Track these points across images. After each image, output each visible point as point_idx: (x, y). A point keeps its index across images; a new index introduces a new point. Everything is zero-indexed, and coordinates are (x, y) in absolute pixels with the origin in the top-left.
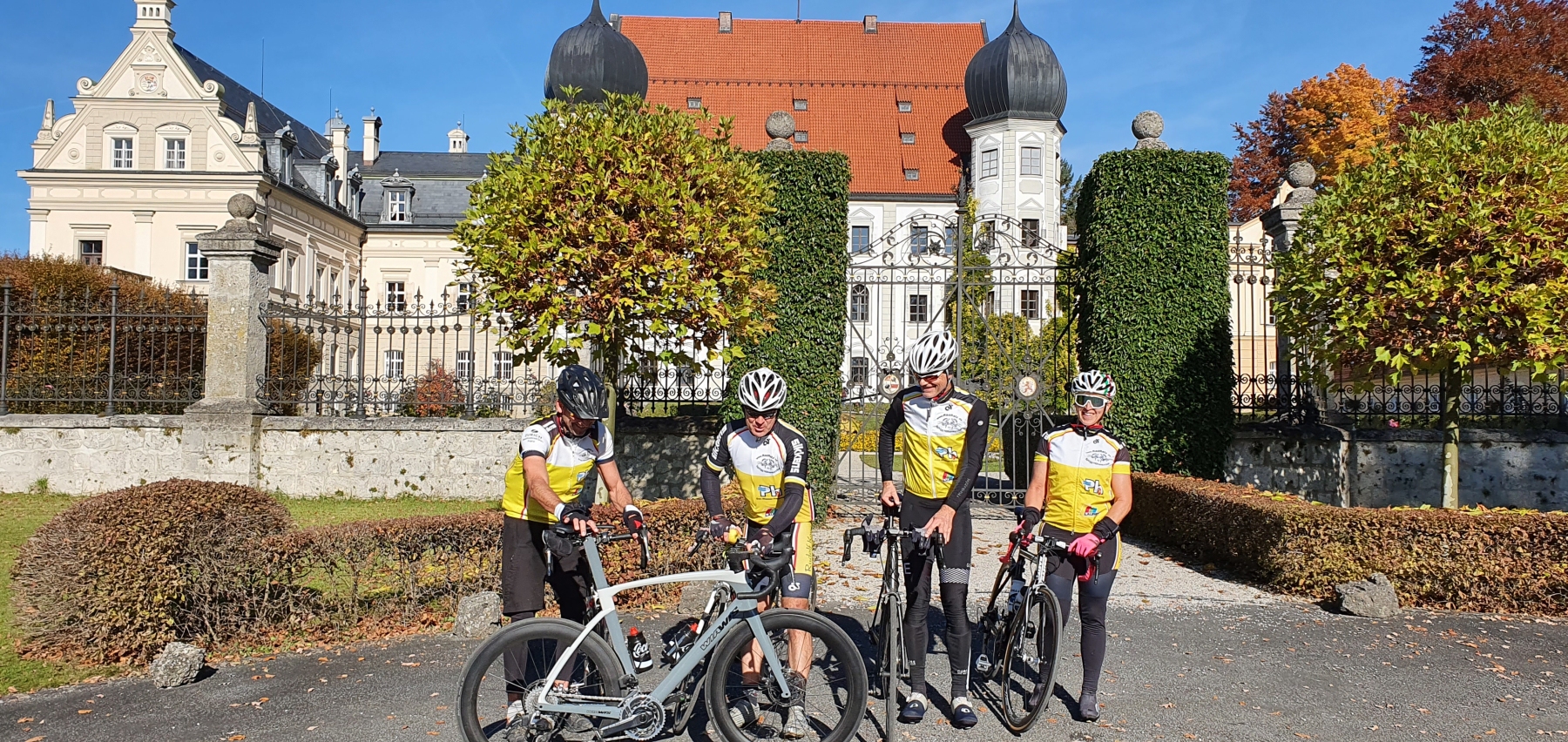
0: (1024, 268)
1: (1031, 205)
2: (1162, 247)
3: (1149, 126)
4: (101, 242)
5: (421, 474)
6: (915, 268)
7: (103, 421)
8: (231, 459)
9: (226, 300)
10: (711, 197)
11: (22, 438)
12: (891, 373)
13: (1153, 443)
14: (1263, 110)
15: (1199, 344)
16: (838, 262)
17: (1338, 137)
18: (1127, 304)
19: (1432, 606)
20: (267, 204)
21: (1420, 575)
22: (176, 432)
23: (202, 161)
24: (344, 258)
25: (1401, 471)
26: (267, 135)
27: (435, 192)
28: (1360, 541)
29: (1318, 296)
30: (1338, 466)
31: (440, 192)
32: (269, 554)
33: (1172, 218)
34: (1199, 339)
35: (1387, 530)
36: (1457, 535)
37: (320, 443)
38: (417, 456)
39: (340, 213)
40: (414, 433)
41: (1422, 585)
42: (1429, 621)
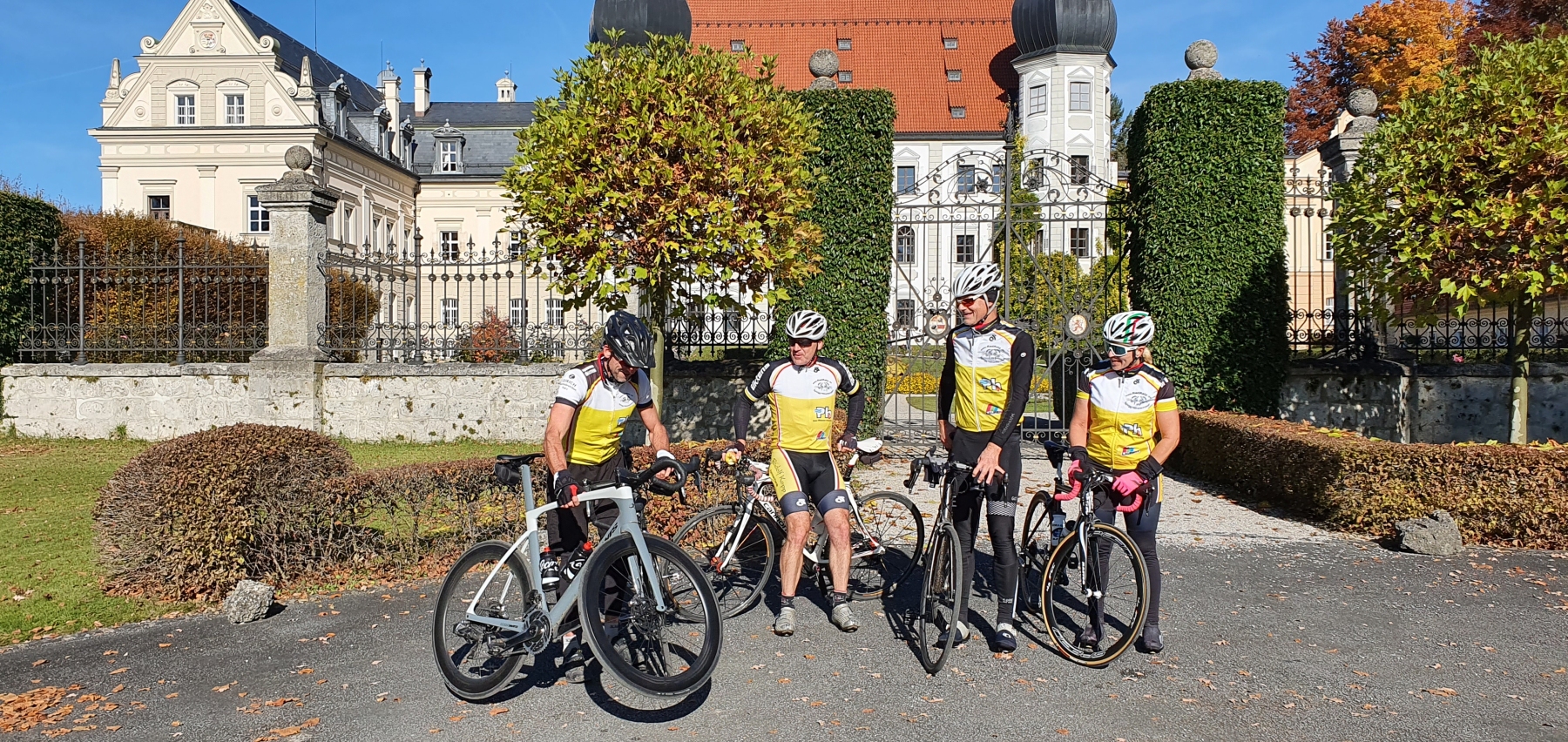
0: (1074, 204)
1: (1081, 141)
2: (1216, 180)
3: (1203, 55)
4: (168, 197)
5: (478, 418)
6: (962, 206)
7: (175, 370)
8: (295, 406)
9: (285, 251)
10: (755, 138)
11: (101, 386)
12: (938, 313)
13: (1206, 380)
14: (1322, 38)
15: (1254, 279)
16: (883, 202)
17: (1402, 64)
18: (1179, 239)
19: (1498, 543)
20: (323, 156)
21: (1485, 512)
22: (243, 379)
23: (260, 116)
24: (399, 208)
25: (1465, 407)
26: (321, 89)
27: (486, 141)
28: (1422, 478)
29: (1379, 227)
30: (1397, 402)
31: (490, 141)
32: (332, 496)
33: (1226, 150)
34: (1254, 274)
35: (1451, 466)
36: (1525, 470)
37: (380, 389)
38: (474, 401)
39: (394, 164)
40: (470, 378)
41: (1487, 522)
42: (1494, 559)
